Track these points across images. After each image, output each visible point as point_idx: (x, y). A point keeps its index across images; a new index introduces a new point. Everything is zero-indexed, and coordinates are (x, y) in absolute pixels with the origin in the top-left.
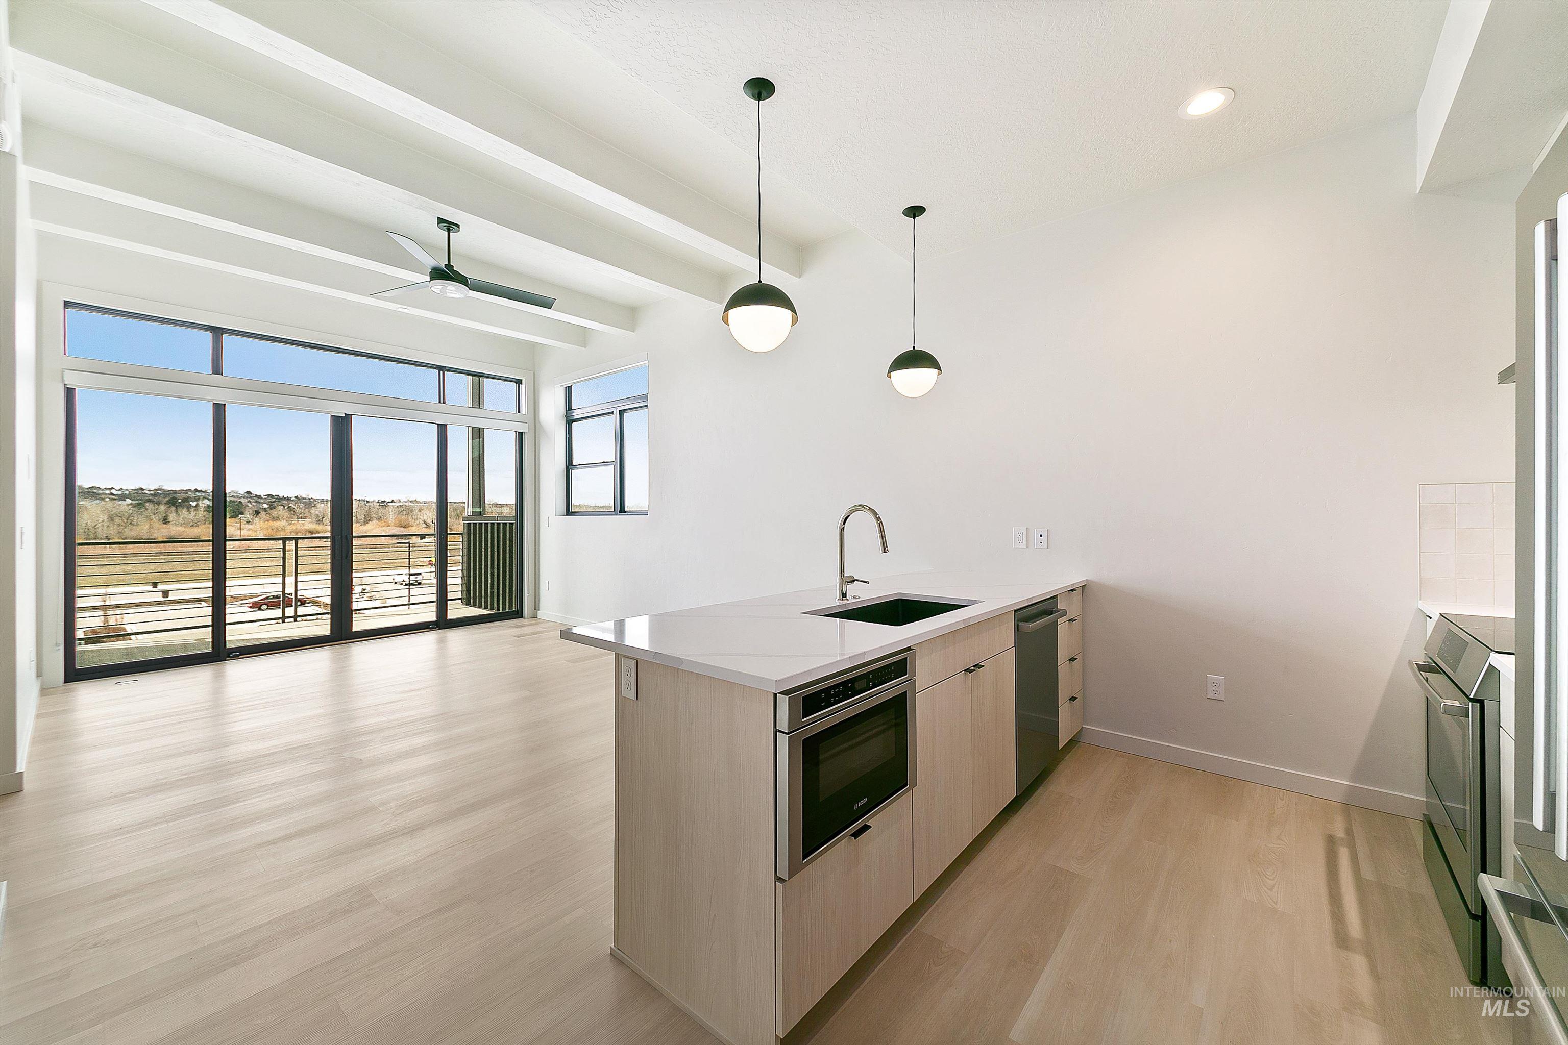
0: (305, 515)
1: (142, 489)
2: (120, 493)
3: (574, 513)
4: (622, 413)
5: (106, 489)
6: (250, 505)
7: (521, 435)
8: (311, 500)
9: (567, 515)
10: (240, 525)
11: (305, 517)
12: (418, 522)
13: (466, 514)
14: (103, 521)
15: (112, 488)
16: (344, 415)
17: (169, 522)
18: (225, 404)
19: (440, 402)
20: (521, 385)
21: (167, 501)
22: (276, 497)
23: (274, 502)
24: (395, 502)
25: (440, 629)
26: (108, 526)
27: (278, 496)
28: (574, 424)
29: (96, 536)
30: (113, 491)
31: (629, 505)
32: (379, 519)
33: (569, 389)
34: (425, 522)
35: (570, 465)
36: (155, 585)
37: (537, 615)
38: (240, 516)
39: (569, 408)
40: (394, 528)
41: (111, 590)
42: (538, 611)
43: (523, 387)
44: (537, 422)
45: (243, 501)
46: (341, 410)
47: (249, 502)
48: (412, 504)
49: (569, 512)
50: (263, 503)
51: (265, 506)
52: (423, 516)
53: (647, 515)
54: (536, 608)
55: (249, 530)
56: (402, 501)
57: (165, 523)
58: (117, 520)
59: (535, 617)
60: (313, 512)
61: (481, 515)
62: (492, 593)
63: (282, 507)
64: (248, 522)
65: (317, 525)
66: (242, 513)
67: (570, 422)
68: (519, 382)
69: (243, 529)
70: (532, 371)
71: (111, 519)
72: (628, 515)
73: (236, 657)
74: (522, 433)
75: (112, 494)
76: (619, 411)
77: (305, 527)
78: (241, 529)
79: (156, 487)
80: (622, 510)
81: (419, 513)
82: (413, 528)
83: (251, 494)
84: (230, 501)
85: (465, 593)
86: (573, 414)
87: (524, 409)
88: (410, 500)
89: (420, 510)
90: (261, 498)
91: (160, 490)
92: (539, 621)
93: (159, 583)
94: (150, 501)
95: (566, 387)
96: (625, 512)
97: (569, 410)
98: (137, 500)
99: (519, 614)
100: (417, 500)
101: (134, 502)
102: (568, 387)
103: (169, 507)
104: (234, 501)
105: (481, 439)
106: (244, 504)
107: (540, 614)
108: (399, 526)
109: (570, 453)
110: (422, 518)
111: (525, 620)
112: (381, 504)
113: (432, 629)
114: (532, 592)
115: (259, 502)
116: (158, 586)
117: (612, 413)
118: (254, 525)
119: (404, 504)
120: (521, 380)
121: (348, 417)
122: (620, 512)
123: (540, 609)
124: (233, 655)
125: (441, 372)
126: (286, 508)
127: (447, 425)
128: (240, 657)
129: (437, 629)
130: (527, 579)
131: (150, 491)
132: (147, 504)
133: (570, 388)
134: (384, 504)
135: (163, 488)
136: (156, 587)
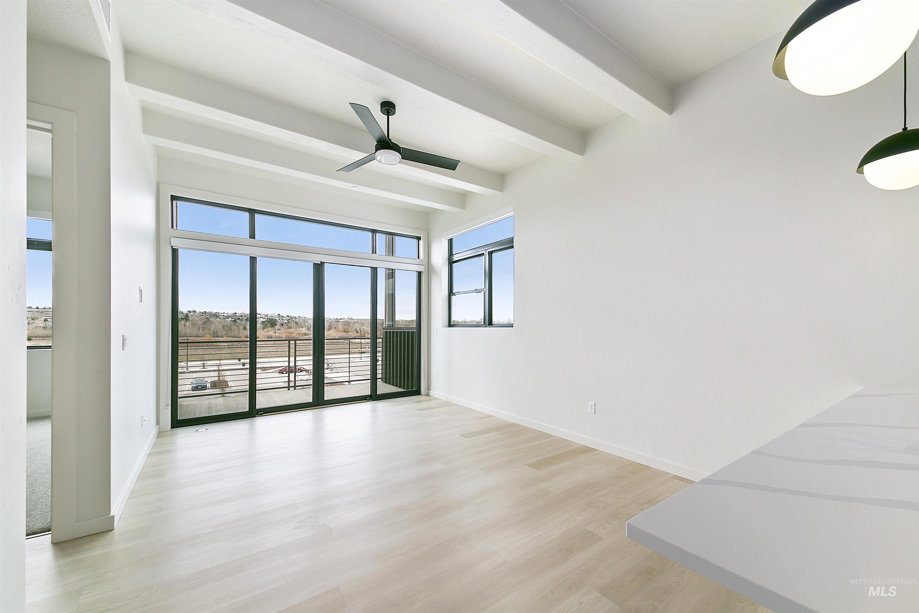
0: (303, 326)
1: (236, 313)
2: (227, 315)
3: (453, 326)
4: (490, 253)
5: (222, 313)
6: (279, 321)
7: (420, 273)
8: (305, 318)
9: (449, 327)
10: (275, 331)
11: (303, 327)
12: (352, 330)
13: (385, 326)
14: (220, 328)
15: (224, 313)
16: (320, 263)
17: (246, 329)
18: (256, 257)
19: (373, 253)
20: (420, 241)
21: (246, 319)
22: (290, 317)
23: (290, 319)
24: (342, 319)
25: (372, 401)
26: (222, 331)
27: (291, 316)
28: (454, 265)
29: (217, 335)
30: (224, 314)
31: (496, 319)
32: (335, 328)
33: (451, 241)
34: (356, 329)
35: (451, 293)
36: (240, 360)
37: (429, 394)
38: (275, 326)
39: (451, 254)
40: (342, 332)
41: (222, 362)
42: (430, 391)
43: (421, 242)
44: (429, 263)
45: (276, 319)
46: (318, 259)
47: (279, 319)
48: (350, 320)
49: (450, 325)
50: (285, 320)
51: (286, 321)
52: (355, 327)
53: (513, 327)
54: (429, 389)
55: (279, 333)
56: (345, 318)
57: (245, 330)
58: (226, 328)
59: (428, 395)
60: (306, 324)
61: (393, 326)
62: (400, 376)
63: (293, 322)
64: (278, 329)
65: (308, 331)
66: (276, 325)
67: (451, 263)
68: (419, 238)
69: (276, 333)
70: (427, 231)
71: (223, 327)
72: (494, 327)
73: (261, 415)
74: (420, 272)
75: (224, 316)
76: (488, 252)
77: (303, 332)
78: (275, 333)
79: (241, 312)
80: (490, 323)
81: (353, 325)
82: (351, 333)
83: (280, 315)
84: (271, 319)
85: (384, 375)
86: (453, 258)
87: (421, 257)
88: (349, 318)
89: (354, 324)
90: (284, 317)
91: (243, 313)
92: (431, 398)
93: (241, 359)
94: (239, 319)
95: (449, 240)
96: (492, 325)
97: (450, 255)
98: (234, 318)
99: (418, 392)
100: (353, 318)
101: (232, 320)
102: (450, 239)
103: (246, 322)
104: (273, 319)
105: (393, 279)
106: (277, 320)
107: (432, 393)
108: (344, 332)
109: (451, 285)
110: (354, 327)
111: (422, 396)
112: (336, 320)
113: (369, 400)
114: (426, 378)
115: (283, 319)
116: (241, 360)
117: (483, 254)
118: (281, 331)
119: (347, 320)
120: (420, 237)
121: (322, 263)
122: (488, 325)
123: (431, 389)
124: (260, 414)
125: (374, 234)
126: (294, 322)
127: (377, 268)
128: (264, 415)
129: (371, 400)
130: (423, 369)
131: (239, 314)
132: (238, 320)
133: (451, 239)
134: (337, 321)
135: (244, 313)
136: (240, 361)
